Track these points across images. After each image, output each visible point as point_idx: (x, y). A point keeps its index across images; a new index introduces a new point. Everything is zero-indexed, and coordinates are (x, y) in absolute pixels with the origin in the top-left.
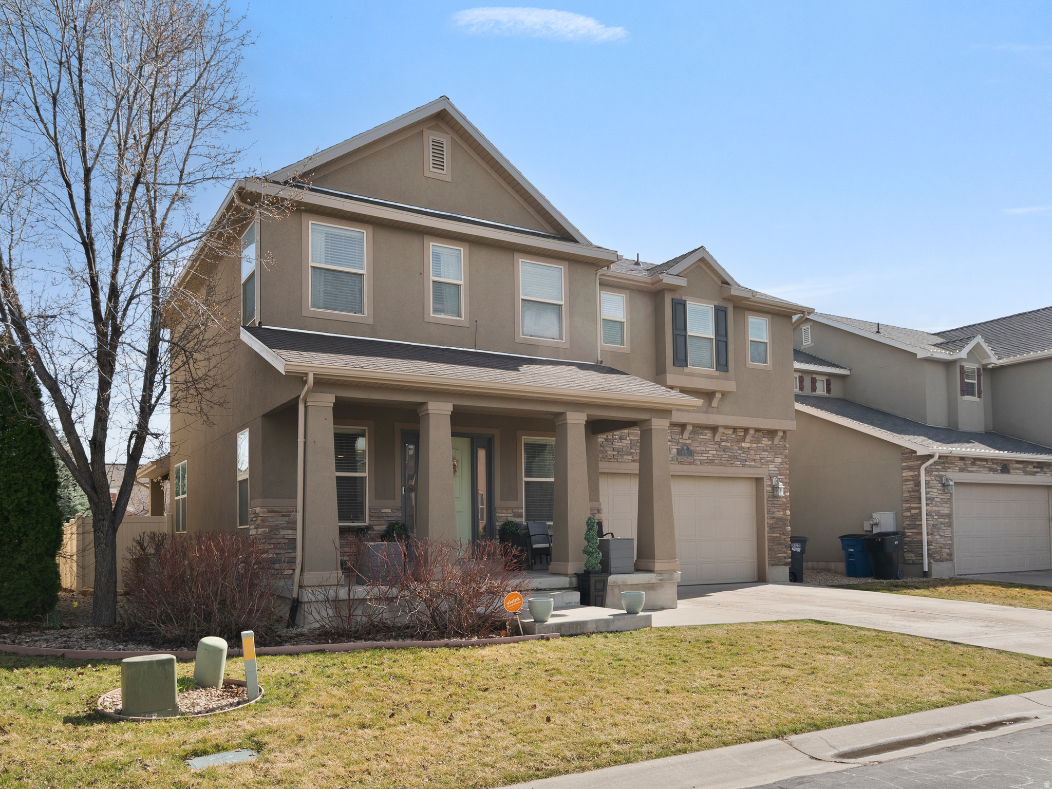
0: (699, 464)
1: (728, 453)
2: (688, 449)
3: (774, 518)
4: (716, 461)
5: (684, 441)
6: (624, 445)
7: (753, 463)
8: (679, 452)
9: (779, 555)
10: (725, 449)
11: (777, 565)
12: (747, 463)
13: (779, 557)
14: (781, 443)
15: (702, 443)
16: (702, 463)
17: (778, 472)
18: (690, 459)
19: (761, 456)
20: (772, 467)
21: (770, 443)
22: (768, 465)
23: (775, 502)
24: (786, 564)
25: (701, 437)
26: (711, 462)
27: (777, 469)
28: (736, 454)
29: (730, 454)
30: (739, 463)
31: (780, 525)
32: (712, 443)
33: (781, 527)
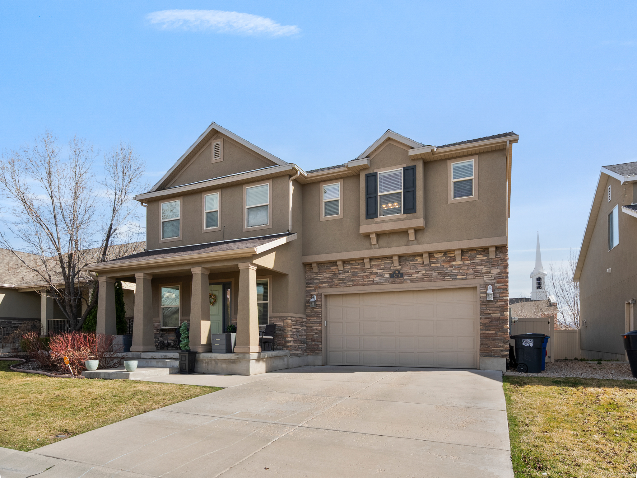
0: (409, 282)
1: (438, 272)
2: (399, 272)
3: (488, 318)
4: (425, 279)
5: (395, 268)
6: (347, 276)
7: (465, 277)
8: (392, 276)
9: (493, 348)
10: (435, 269)
11: (491, 356)
12: (458, 277)
13: (493, 350)
14: (498, 256)
15: (412, 267)
16: (412, 281)
17: (495, 281)
18: (401, 279)
19: (474, 270)
20: (487, 277)
21: (486, 258)
22: (483, 276)
23: (490, 306)
24: (503, 356)
25: (411, 263)
26: (421, 280)
27: (493, 278)
28: (447, 271)
29: (440, 271)
30: (449, 278)
31: (495, 324)
32: (422, 266)
33: (498, 326)
